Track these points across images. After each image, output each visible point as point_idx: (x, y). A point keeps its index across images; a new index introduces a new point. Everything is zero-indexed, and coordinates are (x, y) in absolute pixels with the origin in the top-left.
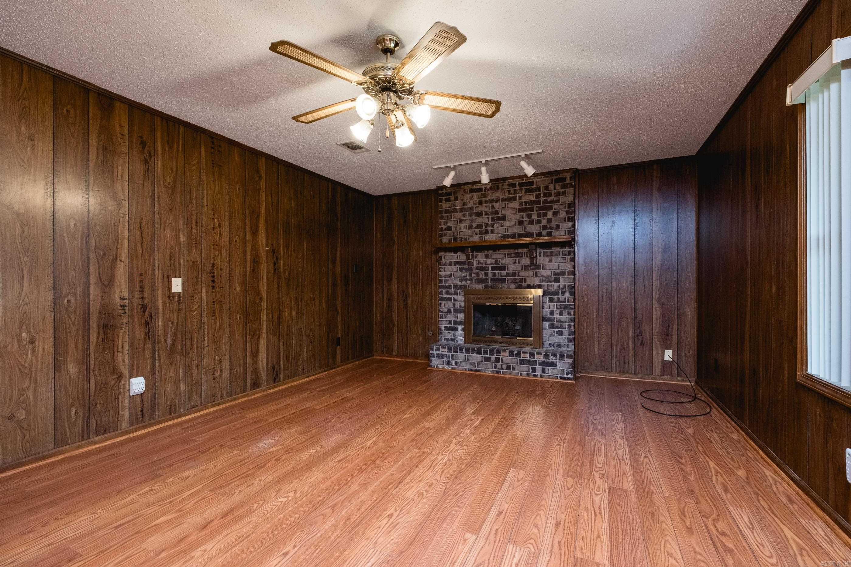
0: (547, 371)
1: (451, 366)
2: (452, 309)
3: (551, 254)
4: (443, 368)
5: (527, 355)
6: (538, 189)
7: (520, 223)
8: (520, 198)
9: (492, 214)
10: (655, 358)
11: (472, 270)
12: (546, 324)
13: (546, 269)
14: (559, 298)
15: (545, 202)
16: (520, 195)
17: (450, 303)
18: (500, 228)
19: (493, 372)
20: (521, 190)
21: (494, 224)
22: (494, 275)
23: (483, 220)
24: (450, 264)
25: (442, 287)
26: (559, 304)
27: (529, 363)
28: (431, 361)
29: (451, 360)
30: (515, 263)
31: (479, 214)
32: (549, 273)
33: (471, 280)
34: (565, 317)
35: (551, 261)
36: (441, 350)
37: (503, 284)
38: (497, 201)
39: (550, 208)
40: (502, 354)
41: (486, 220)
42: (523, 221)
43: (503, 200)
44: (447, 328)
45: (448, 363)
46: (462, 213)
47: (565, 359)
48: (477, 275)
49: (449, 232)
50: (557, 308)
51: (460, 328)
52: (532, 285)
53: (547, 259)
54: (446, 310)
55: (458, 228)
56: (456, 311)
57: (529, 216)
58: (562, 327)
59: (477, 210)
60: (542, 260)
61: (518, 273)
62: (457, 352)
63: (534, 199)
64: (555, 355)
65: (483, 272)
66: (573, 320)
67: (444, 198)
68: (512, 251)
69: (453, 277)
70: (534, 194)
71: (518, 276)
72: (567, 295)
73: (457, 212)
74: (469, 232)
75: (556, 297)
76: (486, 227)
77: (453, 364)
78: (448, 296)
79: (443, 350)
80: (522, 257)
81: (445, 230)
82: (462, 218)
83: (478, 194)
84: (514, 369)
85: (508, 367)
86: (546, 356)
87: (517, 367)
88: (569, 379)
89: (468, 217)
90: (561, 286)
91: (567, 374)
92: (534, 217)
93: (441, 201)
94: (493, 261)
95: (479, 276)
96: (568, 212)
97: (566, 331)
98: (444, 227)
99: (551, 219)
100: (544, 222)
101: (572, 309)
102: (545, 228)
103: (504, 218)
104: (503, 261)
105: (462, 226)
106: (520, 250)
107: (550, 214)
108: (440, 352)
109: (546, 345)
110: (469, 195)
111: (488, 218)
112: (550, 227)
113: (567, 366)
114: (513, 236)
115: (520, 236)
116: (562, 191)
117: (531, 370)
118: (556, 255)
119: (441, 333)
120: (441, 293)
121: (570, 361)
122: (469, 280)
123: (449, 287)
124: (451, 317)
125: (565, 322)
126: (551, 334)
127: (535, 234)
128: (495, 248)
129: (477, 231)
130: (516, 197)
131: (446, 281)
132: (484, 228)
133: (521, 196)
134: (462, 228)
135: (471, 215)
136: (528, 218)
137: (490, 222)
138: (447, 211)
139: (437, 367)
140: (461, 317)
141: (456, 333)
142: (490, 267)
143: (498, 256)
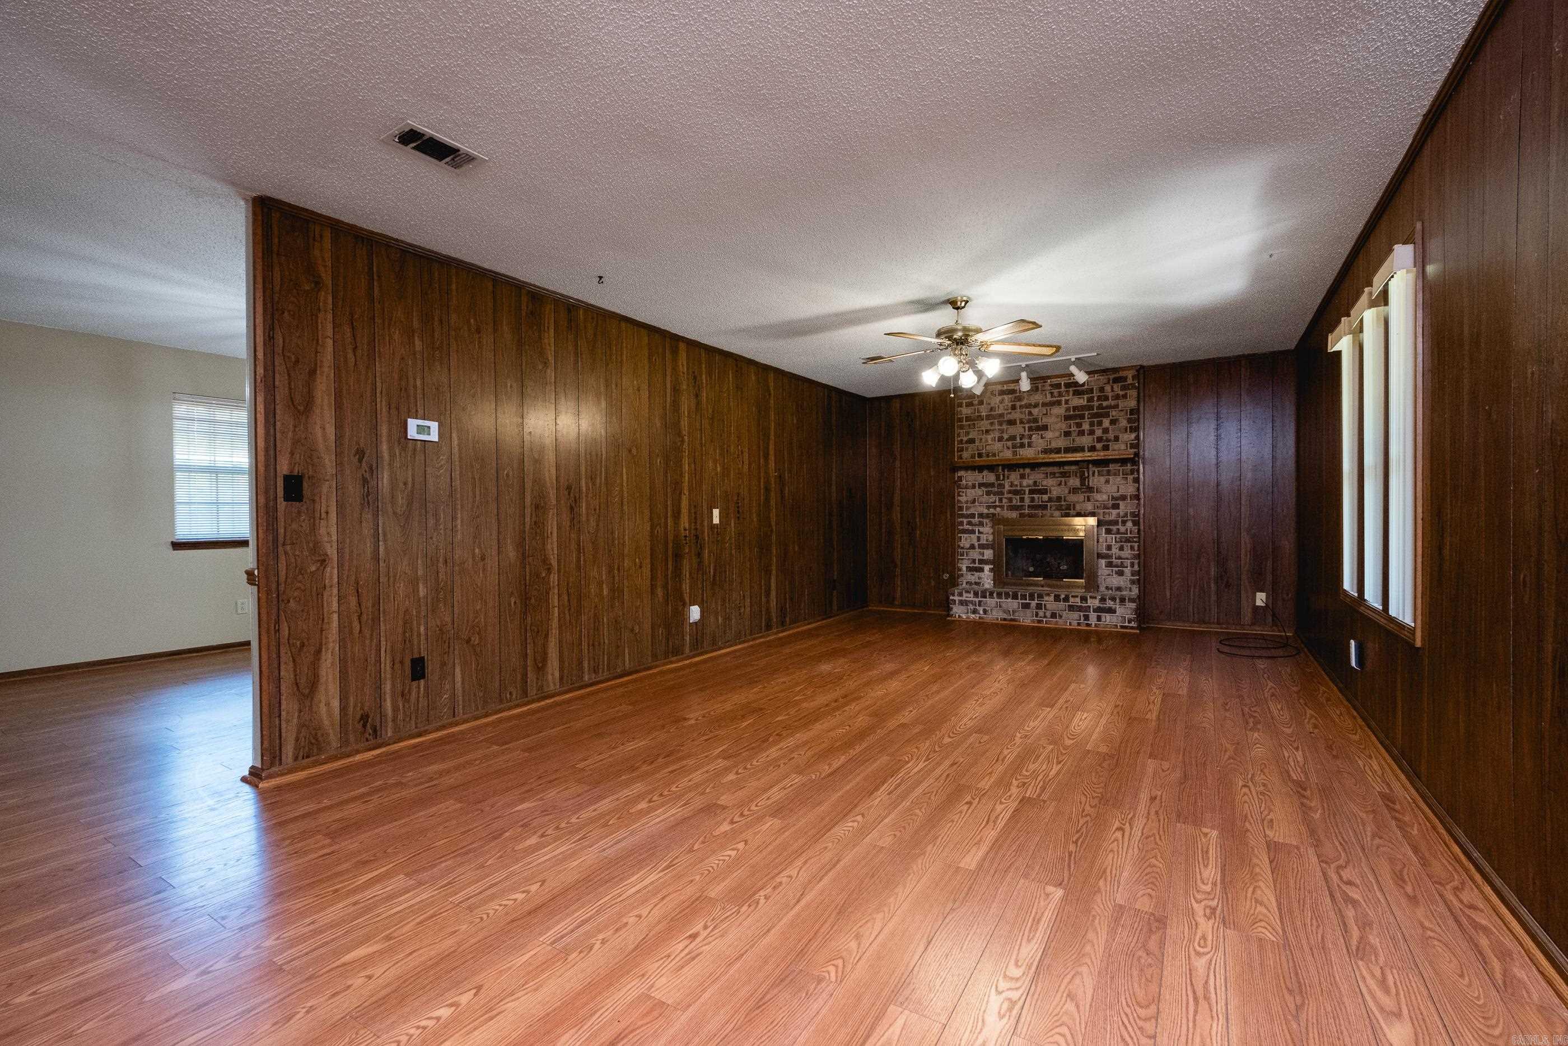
0: (1103, 619)
1: (978, 615)
2: (976, 544)
3: (1109, 473)
4: (968, 618)
5: (1078, 600)
7: (1067, 434)
8: (1067, 402)
9: (1029, 421)
10: (1244, 602)
11: (1003, 494)
12: (1103, 562)
13: (1100, 492)
14: (1118, 529)
15: (1100, 407)
16: (1067, 398)
17: (974, 537)
18: (1040, 441)
19: (1033, 621)
20: (1068, 392)
21: (1031, 436)
22: (1032, 500)
23: (1017, 430)
24: (974, 487)
25: (963, 516)
26: (1118, 536)
27: (1080, 609)
28: (951, 609)
29: (977, 607)
30: (1060, 484)
31: (1012, 423)
32: (1105, 497)
33: (1002, 507)
34: (1127, 553)
35: (1107, 482)
36: (965, 595)
37: (1044, 512)
38: (1036, 406)
39: (1107, 415)
40: (1046, 598)
41: (1022, 430)
42: (1070, 432)
43: (1044, 405)
44: (970, 569)
45: (975, 612)
46: (989, 421)
47: (1127, 603)
48: (1010, 500)
49: (972, 445)
50: (1116, 542)
51: (987, 568)
52: (1083, 513)
53: (1103, 479)
54: (968, 546)
55: (983, 440)
56: (982, 547)
57: (1079, 425)
58: (1122, 565)
60: (1096, 481)
61: (1065, 497)
62: (986, 597)
63: (1085, 403)
64: (1113, 599)
65: (1018, 497)
66: (1138, 557)
67: (964, 401)
68: (1056, 469)
69: (977, 504)
70: (1085, 397)
71: (1065, 501)
72: (1129, 524)
73: (982, 419)
74: (998, 446)
75: (1114, 528)
76: (1021, 439)
77: (981, 612)
78: (970, 528)
79: (968, 595)
80: (1069, 477)
81: (967, 442)
82: (989, 428)
83: (1010, 396)
84: (1061, 617)
85: (1054, 615)
86: (1103, 600)
87: (1065, 614)
88: (1132, 628)
89: (997, 427)
90: (1122, 514)
91: (1129, 622)
92: (1086, 427)
94: (1031, 482)
95: (1012, 502)
96: (1129, 421)
97: (1127, 571)
98: (965, 439)
99: (1108, 429)
100: (1099, 432)
101: (1136, 542)
102: (1100, 440)
103: (1045, 428)
104: (1045, 483)
105: (989, 437)
106: (1066, 469)
107: (1106, 423)
108: (964, 598)
109: (1102, 589)
111: (1024, 427)
112: (1107, 438)
113: (1129, 612)
114: (1058, 451)
115: (1067, 450)
116: (1121, 393)
117: (1082, 618)
118: (1115, 474)
119: (962, 575)
120: (962, 524)
121: (1133, 605)
122: (999, 506)
123: (973, 516)
124: (975, 554)
125: (1127, 559)
126: (1109, 575)
127: (1086, 448)
128: (1034, 466)
129: (1010, 443)
130: (1061, 401)
131: (968, 508)
132: (1018, 441)
133: (1068, 400)
134: (990, 442)
135: (1001, 424)
136: (1077, 427)
137: (1027, 432)
138: (968, 419)
139: (959, 616)
140: (988, 554)
141: (981, 574)
142: (1027, 490)
143: (1037, 476)
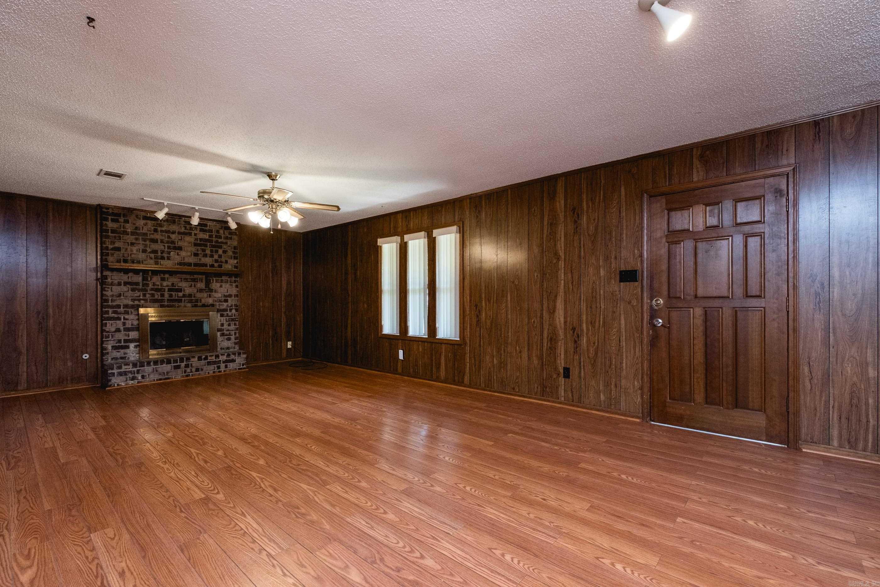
0: (229, 366)
1: (136, 381)
2: (122, 328)
3: (222, 281)
4: (126, 385)
5: (214, 357)
6: (211, 231)
7: (196, 255)
8: (195, 234)
9: (168, 242)
11: (146, 291)
12: (219, 334)
13: (217, 292)
14: (228, 314)
15: (217, 242)
16: (196, 232)
17: (119, 324)
18: (176, 257)
19: (183, 377)
21: (170, 252)
22: (171, 296)
23: (159, 247)
24: (119, 284)
25: (109, 307)
26: (227, 318)
27: (214, 363)
28: (110, 380)
29: (136, 375)
30: (191, 286)
31: (154, 241)
32: (220, 295)
33: (146, 300)
34: (232, 327)
35: (221, 286)
36: (124, 367)
37: (180, 304)
38: (173, 233)
39: (221, 247)
40: (192, 360)
41: (163, 247)
42: (198, 254)
43: (179, 233)
44: (114, 348)
45: (133, 379)
46: (135, 237)
47: (240, 355)
48: (153, 295)
49: (117, 252)
50: (226, 321)
52: (206, 304)
53: (218, 285)
54: (113, 330)
55: (129, 250)
57: (204, 250)
58: (230, 334)
59: (152, 237)
60: (215, 285)
61: (194, 294)
62: (144, 366)
63: (207, 238)
64: (234, 354)
65: (159, 293)
66: (237, 329)
67: (110, 217)
68: (188, 277)
69: (122, 297)
70: (208, 234)
71: (194, 297)
72: (234, 311)
73: (128, 234)
74: (142, 256)
75: (225, 313)
76: (162, 253)
77: (140, 378)
78: (116, 316)
80: (197, 282)
81: (112, 249)
82: (134, 241)
84: (202, 370)
85: (197, 370)
86: (228, 355)
87: (205, 368)
88: (244, 368)
89: (141, 242)
90: (229, 305)
92: (208, 252)
93: (107, 220)
94: (170, 284)
95: (154, 297)
96: (234, 253)
97: (233, 337)
98: (111, 247)
99: (221, 255)
100: (216, 257)
101: (237, 321)
102: (216, 261)
103: (180, 248)
104: (180, 284)
105: (135, 249)
106: (195, 276)
107: (220, 252)
108: (122, 370)
109: (219, 349)
110: (142, 222)
111: (164, 246)
112: (221, 261)
113: (243, 360)
114: (189, 264)
115: (196, 265)
116: (229, 236)
117: (216, 368)
118: (226, 282)
119: (108, 353)
120: (107, 312)
121: (245, 356)
122: (143, 300)
123: (119, 306)
124: (121, 336)
125: (232, 331)
126: (222, 341)
127: (208, 265)
128: (172, 273)
129: (152, 255)
130: (192, 233)
131: (113, 301)
132: (159, 254)
133: (196, 234)
134: (135, 252)
135: (145, 240)
136: (203, 251)
137: (166, 250)
138: (113, 231)
139: (118, 385)
140: (134, 335)
141: (127, 351)
142: (167, 289)
143: (174, 280)
